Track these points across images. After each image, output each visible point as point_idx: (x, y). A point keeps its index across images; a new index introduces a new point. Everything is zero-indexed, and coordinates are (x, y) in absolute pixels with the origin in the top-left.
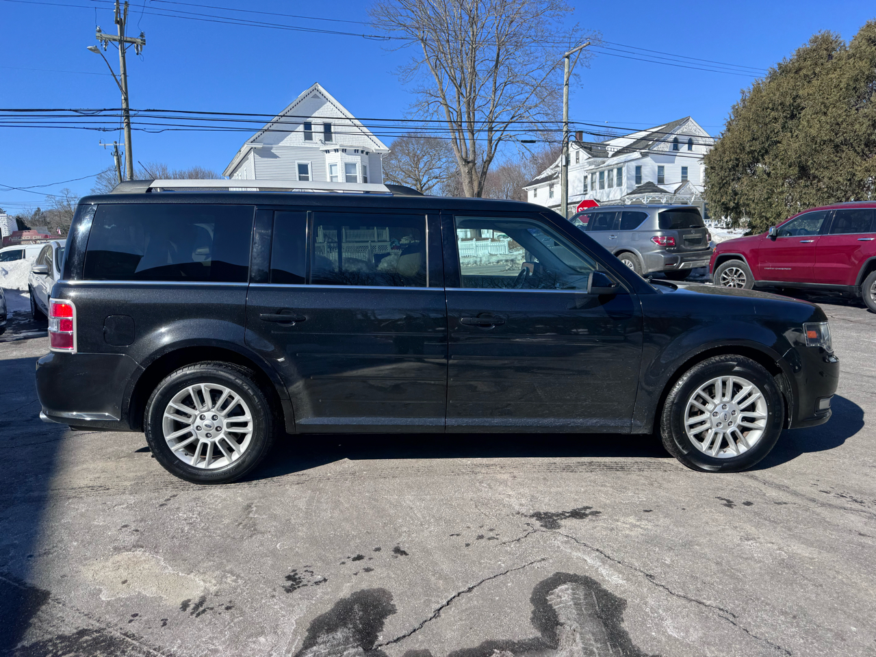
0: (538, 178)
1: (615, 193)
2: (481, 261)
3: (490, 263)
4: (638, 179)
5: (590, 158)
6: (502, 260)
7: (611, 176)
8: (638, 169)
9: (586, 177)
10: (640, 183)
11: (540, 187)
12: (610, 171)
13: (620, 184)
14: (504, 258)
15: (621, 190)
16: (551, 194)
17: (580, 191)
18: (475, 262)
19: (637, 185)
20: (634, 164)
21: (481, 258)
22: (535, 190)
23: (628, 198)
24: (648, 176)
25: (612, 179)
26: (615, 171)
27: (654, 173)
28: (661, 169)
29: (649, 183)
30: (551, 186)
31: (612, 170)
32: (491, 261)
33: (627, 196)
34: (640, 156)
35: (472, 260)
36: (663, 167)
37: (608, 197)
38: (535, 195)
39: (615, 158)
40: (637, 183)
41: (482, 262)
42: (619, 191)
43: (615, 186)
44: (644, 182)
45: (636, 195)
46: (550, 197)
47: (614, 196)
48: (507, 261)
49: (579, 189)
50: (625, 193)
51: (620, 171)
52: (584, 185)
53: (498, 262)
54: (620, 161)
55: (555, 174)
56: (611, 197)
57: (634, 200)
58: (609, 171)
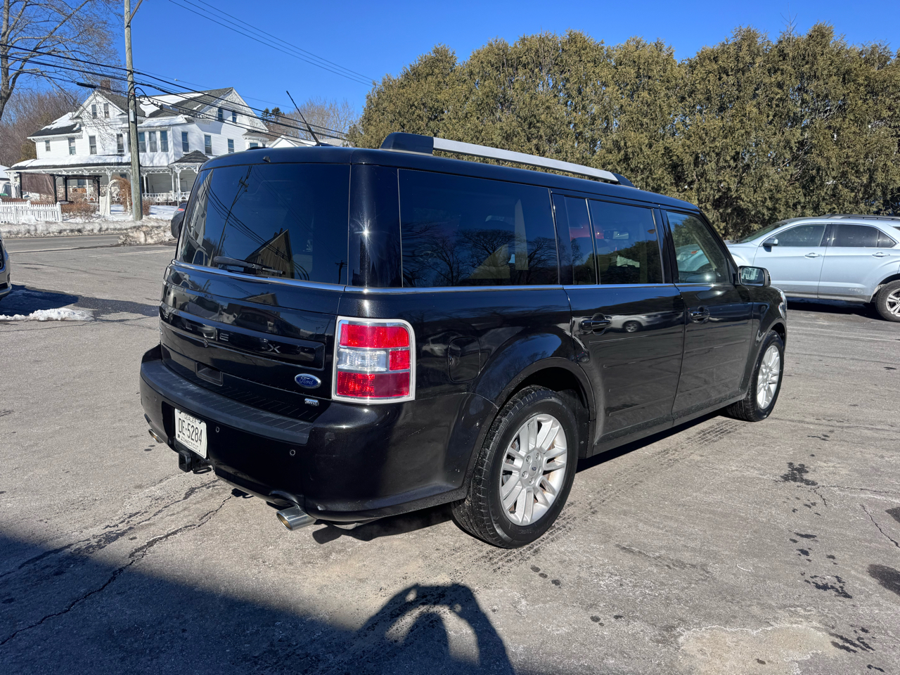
0: (49, 127)
1: (160, 158)
2: (36, 230)
3: (49, 233)
4: (186, 146)
5: (123, 114)
6: (65, 230)
7: (153, 139)
8: (185, 135)
9: (120, 136)
10: (188, 151)
11: (54, 139)
12: (152, 133)
13: (165, 149)
14: (68, 228)
15: (167, 155)
16: (72, 151)
17: (113, 151)
18: (29, 232)
19: (184, 153)
20: (180, 129)
21: (35, 226)
22: (47, 142)
23: (177, 166)
24: (196, 144)
25: (155, 143)
26: (158, 134)
27: (201, 141)
28: (208, 138)
29: (197, 152)
30: (71, 140)
31: (154, 132)
32: (50, 230)
33: (177, 164)
34: (185, 121)
35: (23, 229)
36: (210, 137)
37: (152, 162)
38: (48, 149)
39: (154, 119)
40: (184, 150)
41: (38, 232)
42: (164, 156)
43: (159, 151)
44: (191, 150)
45: (187, 164)
46: (71, 153)
47: (159, 163)
48: (72, 231)
49: (111, 148)
50: (172, 160)
51: (164, 134)
52: (119, 145)
53: (60, 232)
54: (164, 124)
55: (75, 125)
56: (156, 162)
57: (185, 169)
58: (150, 133)
